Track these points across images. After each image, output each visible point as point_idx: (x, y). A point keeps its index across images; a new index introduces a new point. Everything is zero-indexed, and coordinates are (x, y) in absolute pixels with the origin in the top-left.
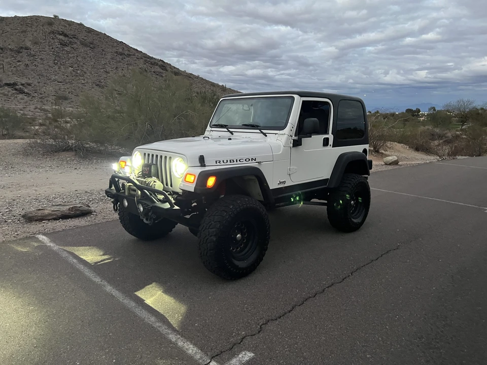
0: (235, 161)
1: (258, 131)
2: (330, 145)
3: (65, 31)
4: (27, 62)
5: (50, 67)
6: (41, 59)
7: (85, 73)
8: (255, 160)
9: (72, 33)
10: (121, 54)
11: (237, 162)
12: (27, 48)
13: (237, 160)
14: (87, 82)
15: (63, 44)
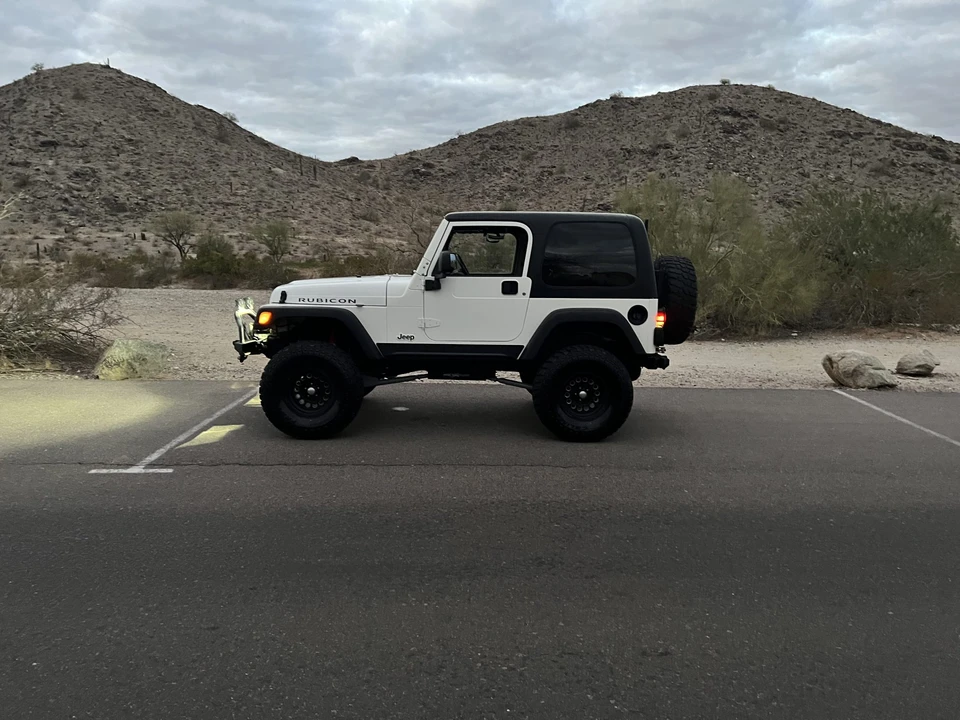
0: (324, 300)
2: (524, 294)
3: (736, 107)
4: (664, 171)
5: (699, 174)
6: (688, 162)
7: (760, 180)
8: (355, 302)
9: (749, 107)
11: (326, 302)
12: (667, 146)
14: (762, 198)
15: (729, 131)
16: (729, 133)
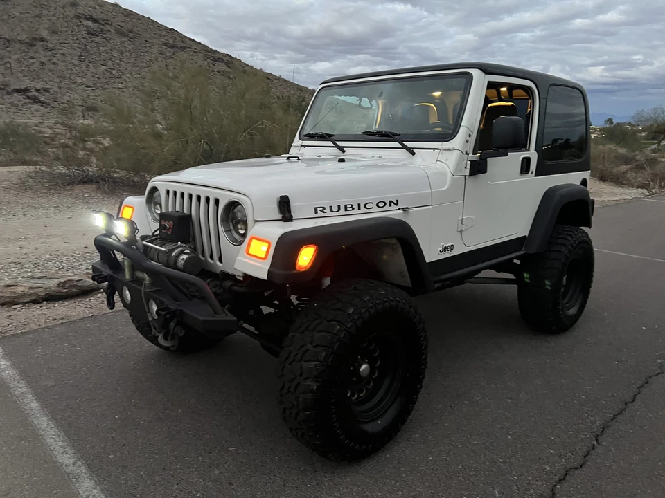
0: (356, 207)
1: (397, 144)
2: (532, 173)
3: (94, 16)
4: (43, 60)
5: (74, 65)
6: (63, 54)
7: (123, 73)
8: (397, 205)
9: (104, 16)
10: (172, 47)
11: (359, 208)
12: (42, 40)
13: (359, 205)
14: (126, 87)
15: (92, 33)
16: (93, 35)
